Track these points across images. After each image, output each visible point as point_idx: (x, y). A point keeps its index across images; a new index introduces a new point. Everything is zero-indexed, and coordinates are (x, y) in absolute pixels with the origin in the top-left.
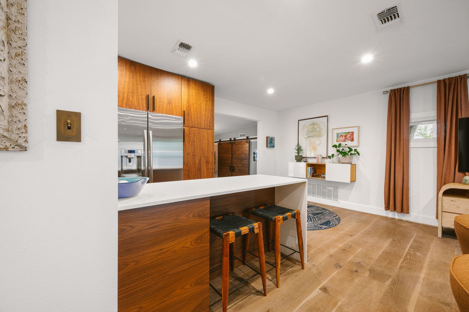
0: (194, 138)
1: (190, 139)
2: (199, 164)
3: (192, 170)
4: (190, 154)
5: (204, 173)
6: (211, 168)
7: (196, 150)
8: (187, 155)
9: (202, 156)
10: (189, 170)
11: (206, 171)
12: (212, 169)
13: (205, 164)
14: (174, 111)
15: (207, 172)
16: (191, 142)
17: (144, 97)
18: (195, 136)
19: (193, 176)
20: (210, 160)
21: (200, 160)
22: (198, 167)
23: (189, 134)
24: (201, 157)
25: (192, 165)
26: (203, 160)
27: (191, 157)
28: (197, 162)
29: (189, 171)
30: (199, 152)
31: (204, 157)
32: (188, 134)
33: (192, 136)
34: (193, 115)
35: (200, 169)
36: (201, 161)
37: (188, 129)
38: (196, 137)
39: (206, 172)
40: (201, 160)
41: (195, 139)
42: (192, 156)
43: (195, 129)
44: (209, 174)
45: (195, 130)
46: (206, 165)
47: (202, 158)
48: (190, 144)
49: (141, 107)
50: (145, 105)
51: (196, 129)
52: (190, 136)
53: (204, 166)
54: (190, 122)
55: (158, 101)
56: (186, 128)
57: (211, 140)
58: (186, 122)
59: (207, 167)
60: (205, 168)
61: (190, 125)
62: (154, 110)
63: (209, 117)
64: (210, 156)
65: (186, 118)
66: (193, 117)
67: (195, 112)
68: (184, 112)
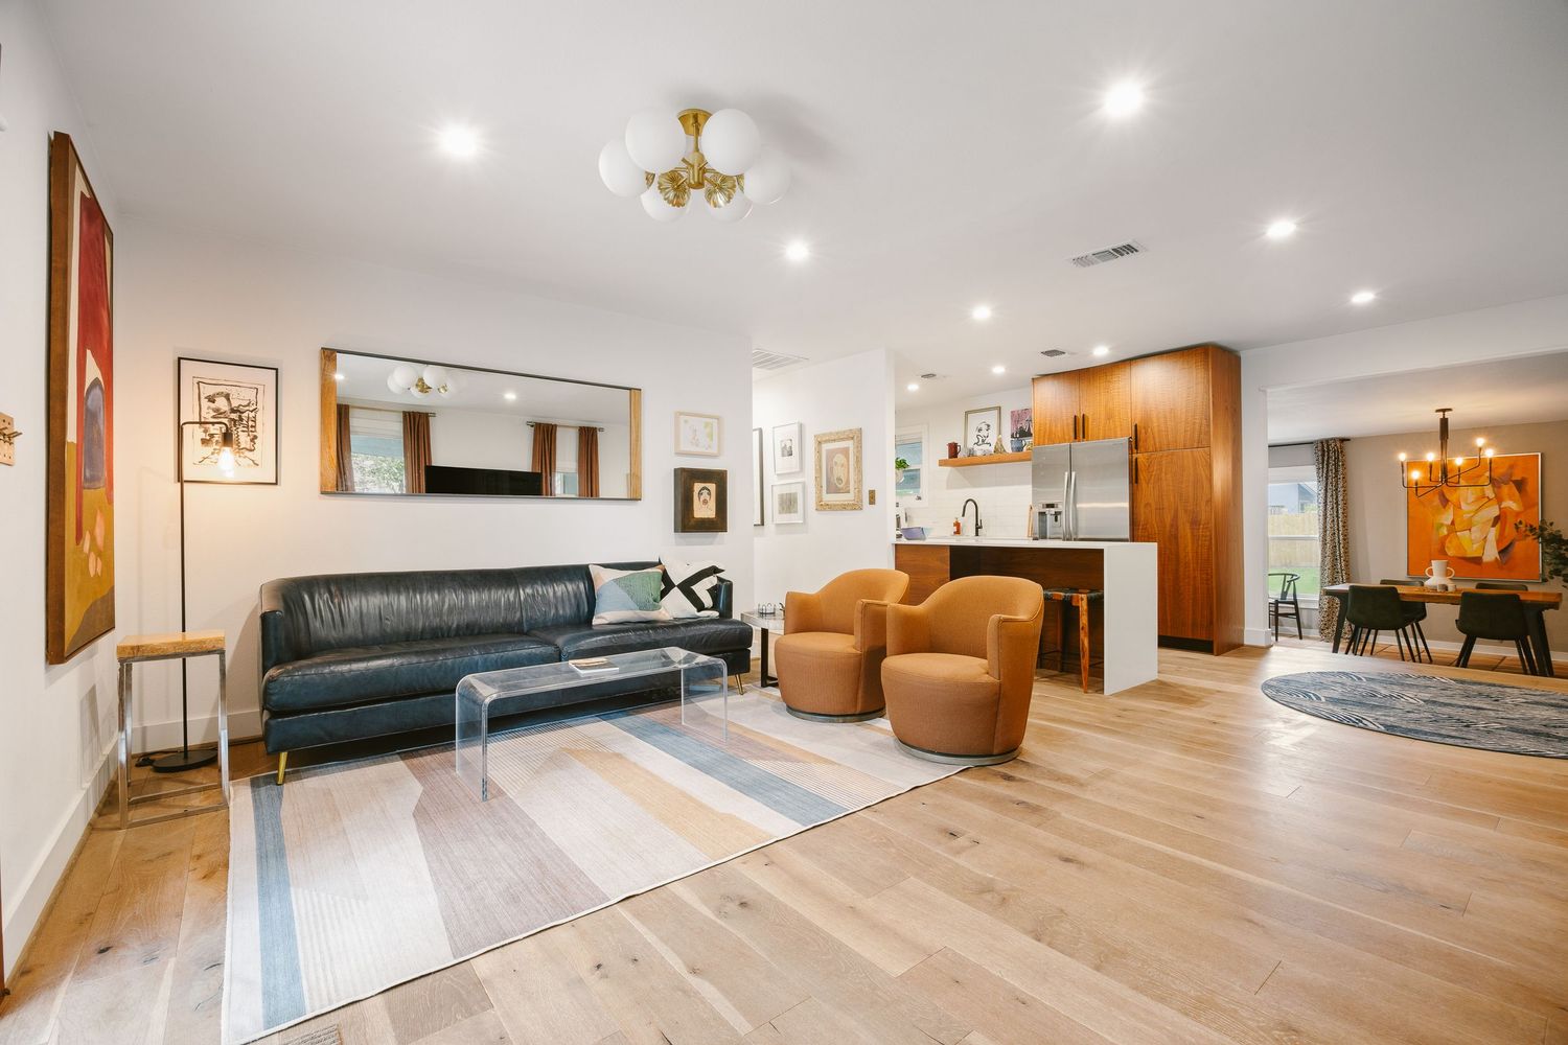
0: (1159, 474)
1: (1152, 475)
2: (1172, 526)
4: (1150, 505)
7: (1164, 497)
8: (1145, 507)
9: (1180, 509)
11: (1190, 541)
12: (1208, 538)
13: (1188, 526)
14: (1118, 429)
15: (1193, 543)
16: (1152, 481)
17: (1071, 421)
18: (1161, 470)
20: (1203, 518)
21: (1175, 518)
22: (1171, 532)
23: (1149, 466)
24: (1176, 511)
25: (1157, 529)
26: (1183, 519)
27: (1154, 511)
28: (1168, 520)
30: (1172, 498)
31: (1186, 511)
32: (1146, 466)
33: (1155, 468)
34: (1157, 428)
35: (1176, 538)
36: (1177, 520)
37: (1148, 458)
38: (1163, 470)
39: (1190, 545)
41: (1163, 474)
42: (1156, 509)
43: (1160, 453)
44: (1199, 548)
45: (1161, 456)
46: (1192, 529)
47: (1181, 513)
48: (1151, 486)
49: (1067, 437)
50: (1072, 434)
51: (1165, 453)
52: (1151, 470)
53: (1185, 531)
54: (1150, 442)
55: (1090, 420)
56: (1141, 457)
57: (1203, 473)
58: (1141, 444)
59: (1192, 533)
60: (1189, 535)
61: (1151, 449)
62: (1084, 437)
63: (1197, 421)
64: (1203, 508)
65: (1142, 436)
66: (1156, 430)
67: (1162, 420)
68: (1136, 426)
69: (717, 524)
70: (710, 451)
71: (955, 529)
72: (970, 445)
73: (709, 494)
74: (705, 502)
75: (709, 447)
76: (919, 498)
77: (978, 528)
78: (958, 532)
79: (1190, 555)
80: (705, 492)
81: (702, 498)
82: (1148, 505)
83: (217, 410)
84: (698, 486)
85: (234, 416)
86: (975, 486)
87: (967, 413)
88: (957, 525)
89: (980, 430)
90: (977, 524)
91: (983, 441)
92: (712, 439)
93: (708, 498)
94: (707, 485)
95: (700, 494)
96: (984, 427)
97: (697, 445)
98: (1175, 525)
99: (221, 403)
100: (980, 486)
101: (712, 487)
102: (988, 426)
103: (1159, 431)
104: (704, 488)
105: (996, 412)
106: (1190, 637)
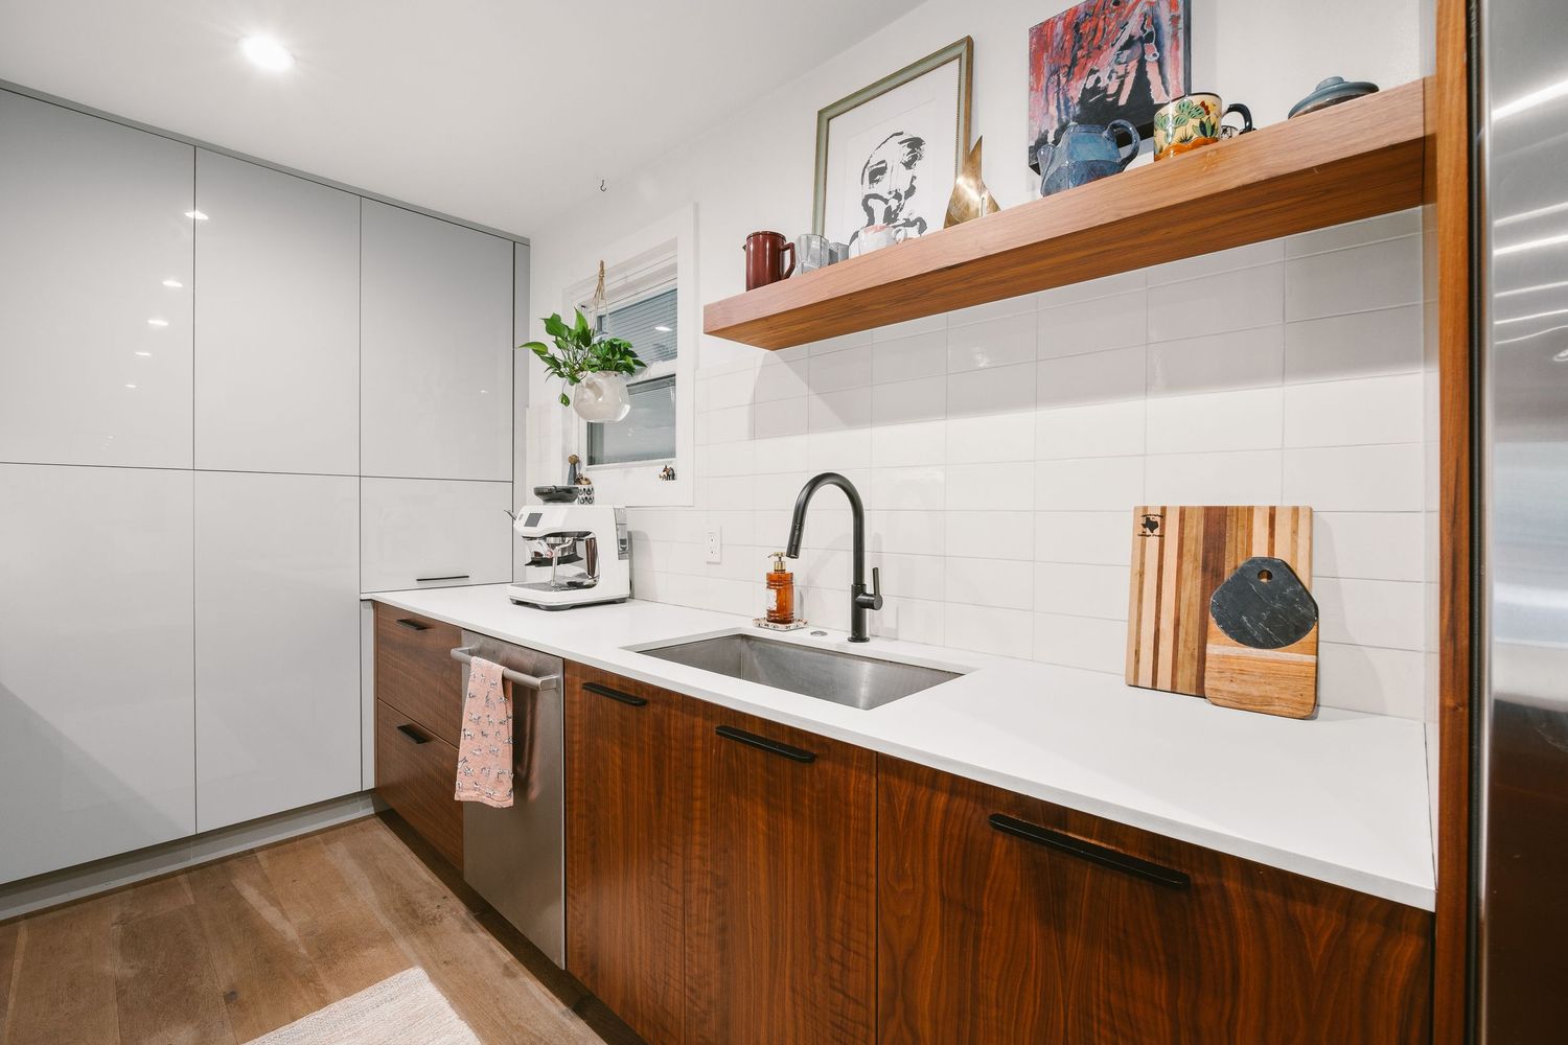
71: (769, 599)
72: (836, 234)
76: (670, 475)
77: (863, 603)
78: (782, 615)
86: (850, 418)
87: (825, 117)
88: (780, 582)
89: (877, 173)
90: (859, 587)
91: (890, 217)
96: (897, 153)
100: (873, 418)
102: (915, 144)
105: (951, 72)
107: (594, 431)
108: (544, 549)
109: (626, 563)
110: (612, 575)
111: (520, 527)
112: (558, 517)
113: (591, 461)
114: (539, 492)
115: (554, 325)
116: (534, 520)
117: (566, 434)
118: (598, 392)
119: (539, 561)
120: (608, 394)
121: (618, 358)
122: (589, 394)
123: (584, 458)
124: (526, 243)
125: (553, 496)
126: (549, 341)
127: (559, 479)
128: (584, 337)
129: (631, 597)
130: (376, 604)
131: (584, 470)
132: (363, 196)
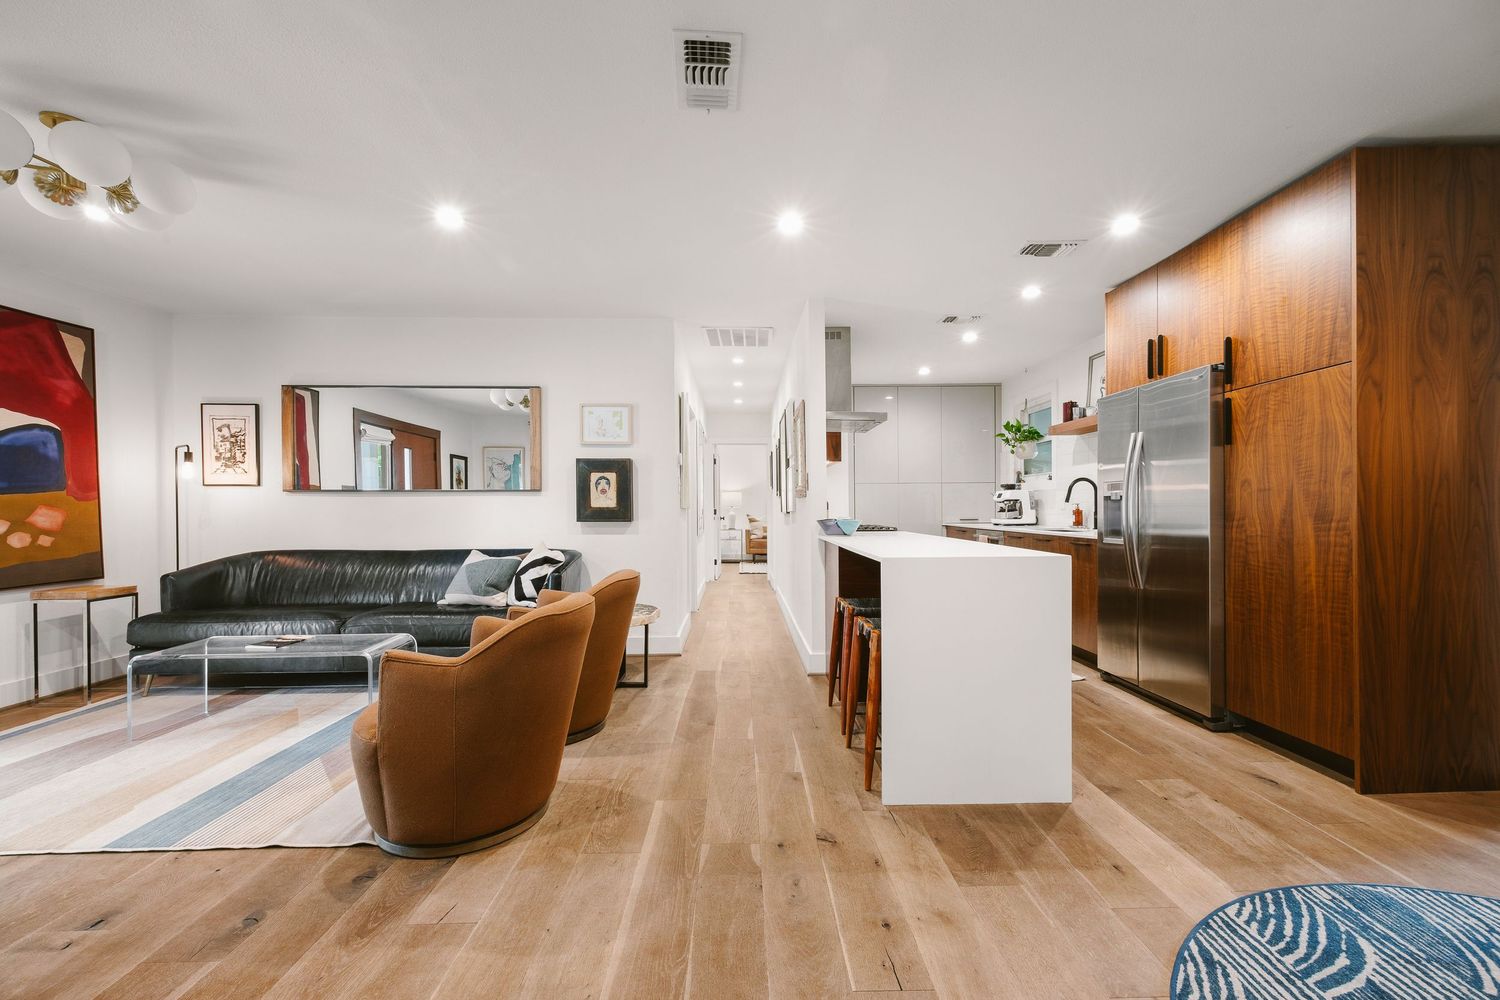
0: (1265, 425)
1: (1252, 429)
2: (1283, 521)
3: (1257, 544)
4: (1250, 484)
5: (1306, 565)
6: (1342, 546)
7: (1271, 470)
8: (1242, 486)
9: (1296, 490)
10: (1247, 543)
11: (1313, 554)
12: (1345, 550)
13: (1310, 524)
14: (1204, 351)
15: (1318, 561)
16: (1252, 440)
17: (1146, 351)
18: (1266, 415)
19: (1261, 565)
20: (1338, 506)
21: (1289, 508)
22: (1280, 533)
23: (1248, 412)
24: (1290, 495)
25: (1259, 528)
26: (1302, 508)
27: (1255, 497)
28: (1277, 510)
29: (1250, 549)
30: (1283, 469)
31: (1307, 494)
32: (1243, 413)
33: (1258, 415)
34: (1260, 340)
35: (1290, 546)
36: (1291, 513)
37: (1245, 396)
38: (1271, 416)
39: (1313, 559)
40: (1291, 504)
41: (1270, 426)
42: (1259, 490)
43: (1266, 387)
44: (1330, 568)
45: (1268, 393)
46: (1317, 529)
47: (1299, 500)
48: (1251, 448)
49: (1140, 375)
50: (1146, 370)
51: (1274, 385)
52: (1252, 418)
53: (1305, 529)
54: (1251, 366)
55: (1170, 344)
56: (1236, 396)
57: (1338, 418)
58: (1237, 373)
59: (1317, 537)
60: (1312, 541)
61: (1251, 379)
62: (1161, 373)
63: (1328, 313)
64: (1337, 487)
65: (1238, 358)
66: (1259, 344)
67: (1269, 323)
68: (1228, 341)
69: (623, 512)
70: (618, 440)
71: (1073, 519)
72: (1093, 403)
73: (608, 483)
74: (604, 491)
75: (619, 436)
76: (1050, 478)
78: (1078, 522)
79: (1313, 579)
80: (603, 482)
81: (600, 488)
82: (1246, 482)
83: (223, 437)
84: (594, 476)
85: (233, 440)
87: (1091, 359)
88: (1078, 513)
92: (621, 429)
93: (606, 487)
94: (606, 475)
95: (597, 483)
97: (604, 435)
98: (1287, 522)
99: (225, 432)
101: (612, 476)
103: (1265, 344)
104: (601, 478)
106: (1313, 741)
107: (1027, 462)
108: (1002, 505)
109: (1034, 511)
110: (1029, 516)
111: (995, 498)
112: (1008, 494)
113: (1026, 473)
114: (1002, 486)
115: (1008, 427)
116: (1000, 496)
117: (1015, 464)
118: (1024, 449)
119: (1002, 510)
120: (1030, 449)
121: (1033, 435)
122: (1020, 450)
123: (1023, 472)
124: (1000, 385)
125: (1011, 487)
126: (1006, 432)
127: (1012, 481)
128: (1018, 430)
129: (1036, 524)
130: (947, 527)
131: (1023, 477)
132: (941, 386)
